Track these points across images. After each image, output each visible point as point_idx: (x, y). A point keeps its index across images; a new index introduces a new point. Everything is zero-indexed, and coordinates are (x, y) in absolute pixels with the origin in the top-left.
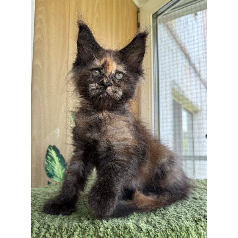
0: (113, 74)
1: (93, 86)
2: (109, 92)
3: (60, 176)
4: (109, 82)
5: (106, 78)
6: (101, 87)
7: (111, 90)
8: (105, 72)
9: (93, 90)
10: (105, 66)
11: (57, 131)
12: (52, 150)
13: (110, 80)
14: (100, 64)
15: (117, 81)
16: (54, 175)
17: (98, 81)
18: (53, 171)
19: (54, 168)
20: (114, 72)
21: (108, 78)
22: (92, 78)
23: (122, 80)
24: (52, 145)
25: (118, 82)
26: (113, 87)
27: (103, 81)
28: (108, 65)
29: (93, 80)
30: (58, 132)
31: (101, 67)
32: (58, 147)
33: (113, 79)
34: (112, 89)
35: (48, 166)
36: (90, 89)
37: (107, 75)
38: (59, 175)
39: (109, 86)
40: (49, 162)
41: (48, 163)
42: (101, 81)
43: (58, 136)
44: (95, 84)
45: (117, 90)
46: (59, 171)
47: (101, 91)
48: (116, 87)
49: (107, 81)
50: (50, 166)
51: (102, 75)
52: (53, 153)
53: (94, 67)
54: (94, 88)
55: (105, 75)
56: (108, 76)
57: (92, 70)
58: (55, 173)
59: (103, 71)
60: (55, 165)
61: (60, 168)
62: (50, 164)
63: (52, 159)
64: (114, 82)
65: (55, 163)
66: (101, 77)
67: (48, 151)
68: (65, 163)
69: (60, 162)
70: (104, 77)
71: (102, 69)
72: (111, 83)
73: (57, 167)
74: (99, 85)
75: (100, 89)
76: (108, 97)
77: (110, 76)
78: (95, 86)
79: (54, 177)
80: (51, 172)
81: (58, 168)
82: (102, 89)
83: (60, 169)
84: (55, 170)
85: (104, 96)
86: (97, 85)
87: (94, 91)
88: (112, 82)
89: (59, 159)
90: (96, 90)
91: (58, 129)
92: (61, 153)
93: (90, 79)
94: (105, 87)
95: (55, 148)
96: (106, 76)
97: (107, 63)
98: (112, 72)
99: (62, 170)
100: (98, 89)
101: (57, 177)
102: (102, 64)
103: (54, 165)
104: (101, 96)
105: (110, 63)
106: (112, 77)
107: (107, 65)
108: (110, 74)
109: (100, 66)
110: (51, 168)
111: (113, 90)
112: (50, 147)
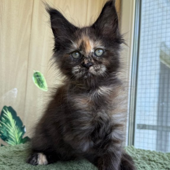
0: (93, 52)
1: (76, 69)
2: (91, 72)
3: (16, 140)
4: (89, 62)
5: (86, 59)
6: (83, 69)
7: (93, 70)
8: (84, 53)
9: (77, 72)
10: (82, 47)
11: (14, 91)
12: (8, 111)
13: (91, 60)
14: (78, 46)
15: (97, 59)
16: (9, 137)
17: (80, 63)
18: (8, 133)
19: (9, 130)
20: (92, 51)
21: (88, 58)
22: (74, 61)
23: (102, 56)
24: (8, 106)
25: (99, 59)
26: (95, 66)
27: (84, 63)
28: (86, 45)
29: (75, 62)
30: (16, 92)
31: (80, 49)
32: (15, 108)
33: (93, 58)
34: (94, 68)
35: (3, 128)
36: (73, 72)
37: (87, 55)
38: (14, 138)
39: (91, 66)
40: (4, 124)
41: (2, 124)
42: (82, 62)
43: (16, 97)
44: (78, 67)
45: (99, 68)
46: (14, 135)
47: (84, 72)
48: (98, 64)
49: (88, 61)
50: (5, 128)
51: (82, 57)
52: (9, 115)
53: (73, 50)
54: (78, 70)
55: (85, 55)
56: (87, 57)
57: (72, 53)
58: (10, 136)
59: (81, 52)
60: (10, 128)
61: (17, 132)
62: (5, 126)
63: (8, 121)
64: (95, 60)
65: (11, 125)
66: (82, 58)
67: (3, 112)
68: (23, 126)
69: (16, 124)
70: (84, 59)
71: (81, 50)
72: (92, 63)
73: (13, 130)
74: (81, 67)
75: (83, 71)
76: (92, 76)
77: (90, 56)
78: (78, 69)
79: (9, 140)
80: (5, 134)
81: (14, 132)
82: (85, 70)
83: (15, 132)
84: (9, 132)
85: (89, 76)
86: (80, 67)
87: (78, 74)
88: (93, 61)
89: (16, 122)
90: (80, 72)
91: (16, 89)
92: (18, 115)
93: (72, 63)
94: (87, 67)
95: (11, 109)
96: (86, 57)
97: (84, 43)
98: (90, 51)
99: (18, 133)
100: (81, 72)
101: (12, 140)
102: (79, 46)
103: (8, 128)
104: (86, 77)
105: (87, 43)
106: (92, 56)
107: (84, 45)
108: (89, 54)
109: (79, 47)
110: (6, 130)
111: (96, 68)
112: (5, 107)
